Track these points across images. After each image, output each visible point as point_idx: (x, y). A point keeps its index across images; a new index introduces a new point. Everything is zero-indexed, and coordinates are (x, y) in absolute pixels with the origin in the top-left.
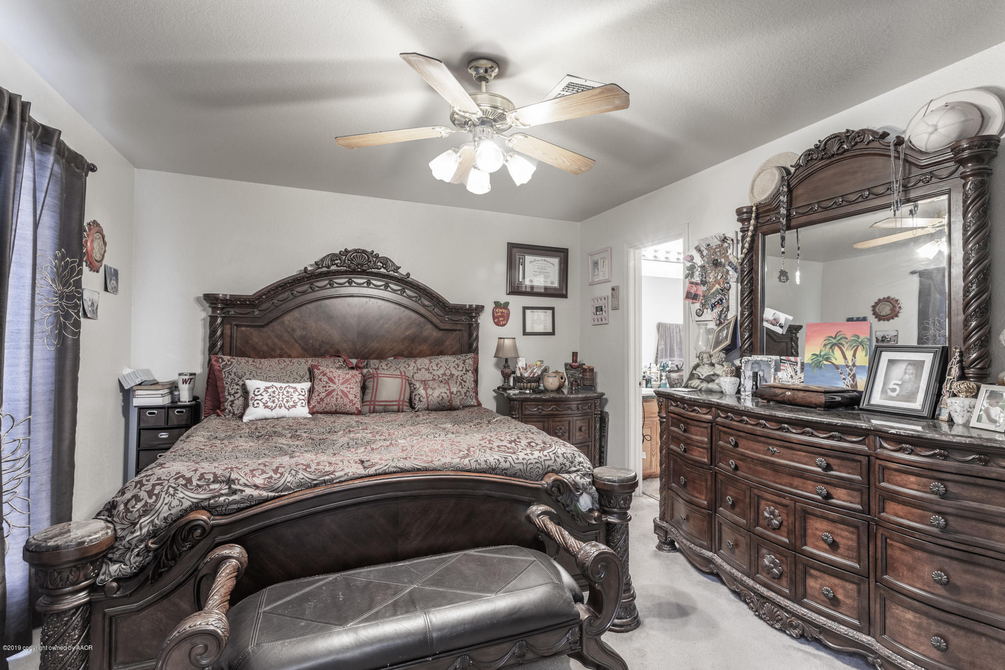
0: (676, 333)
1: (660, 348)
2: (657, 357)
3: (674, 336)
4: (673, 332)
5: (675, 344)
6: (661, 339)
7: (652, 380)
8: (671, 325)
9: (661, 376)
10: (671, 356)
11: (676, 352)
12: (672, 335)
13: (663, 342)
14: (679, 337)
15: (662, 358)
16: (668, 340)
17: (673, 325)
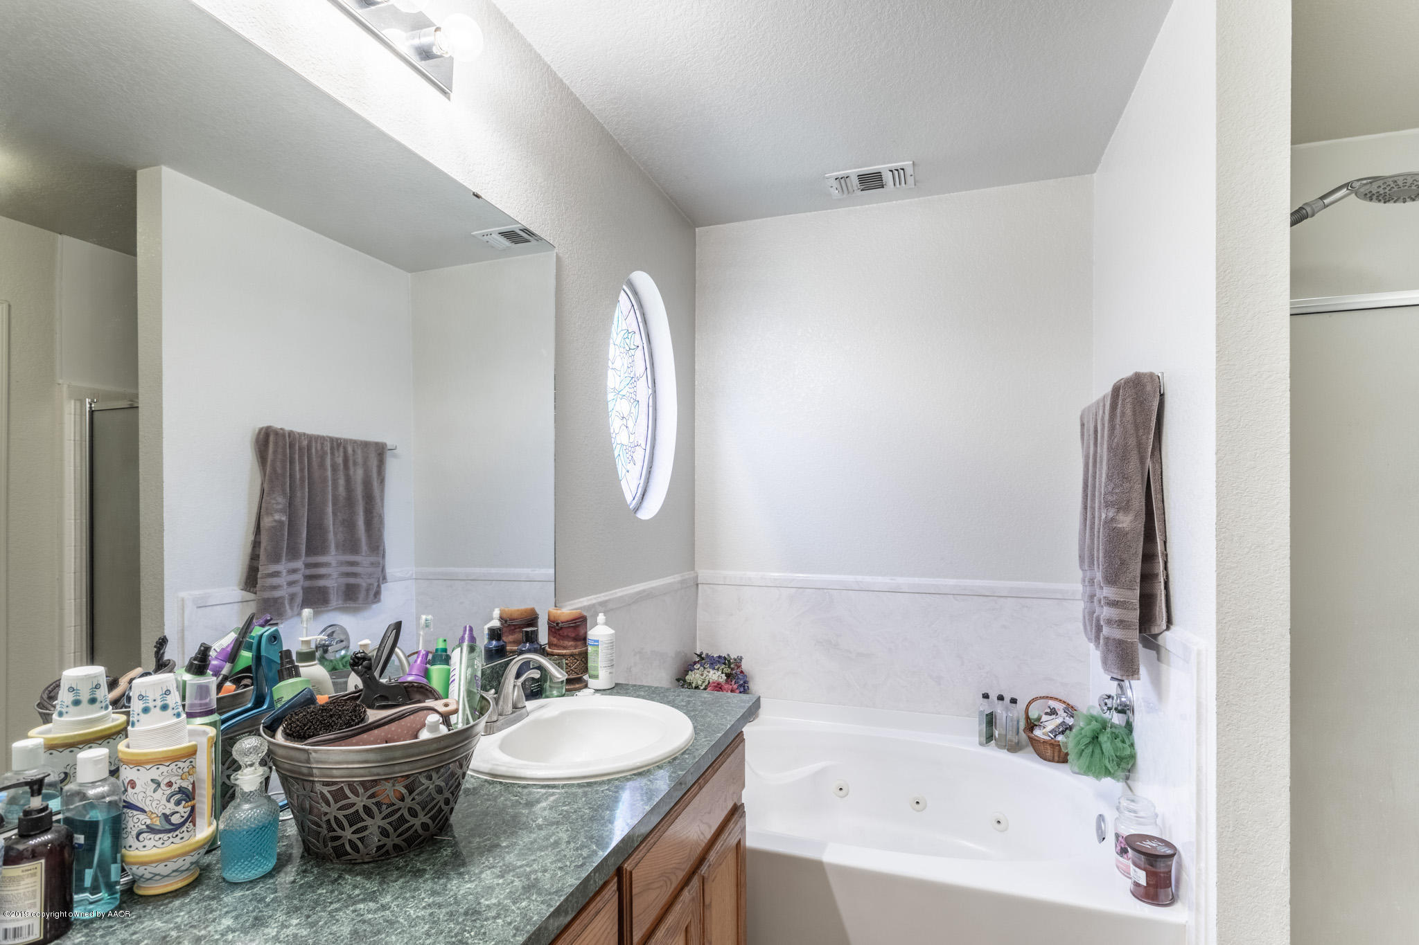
0: (335, 468)
1: (267, 522)
2: (254, 557)
3: (325, 480)
4: (322, 465)
5: (330, 509)
6: (272, 490)
7: (135, 821)
8: (311, 438)
9: (227, 763)
10: (311, 551)
11: (331, 536)
12: (316, 474)
13: (280, 501)
14: (342, 482)
15: (275, 558)
16: (302, 496)
17: (321, 439)
